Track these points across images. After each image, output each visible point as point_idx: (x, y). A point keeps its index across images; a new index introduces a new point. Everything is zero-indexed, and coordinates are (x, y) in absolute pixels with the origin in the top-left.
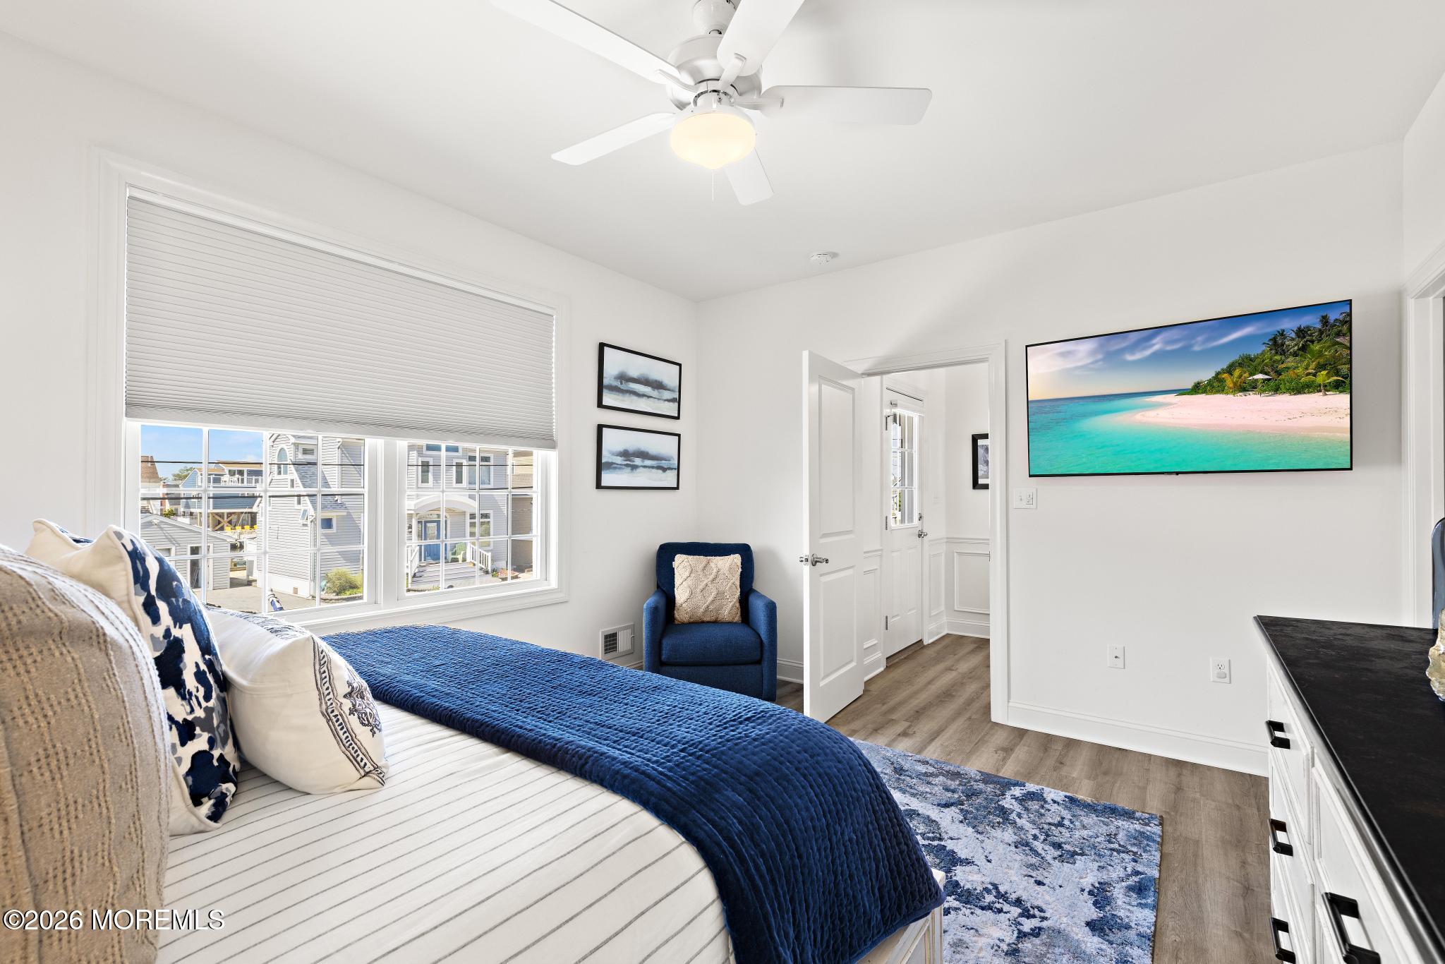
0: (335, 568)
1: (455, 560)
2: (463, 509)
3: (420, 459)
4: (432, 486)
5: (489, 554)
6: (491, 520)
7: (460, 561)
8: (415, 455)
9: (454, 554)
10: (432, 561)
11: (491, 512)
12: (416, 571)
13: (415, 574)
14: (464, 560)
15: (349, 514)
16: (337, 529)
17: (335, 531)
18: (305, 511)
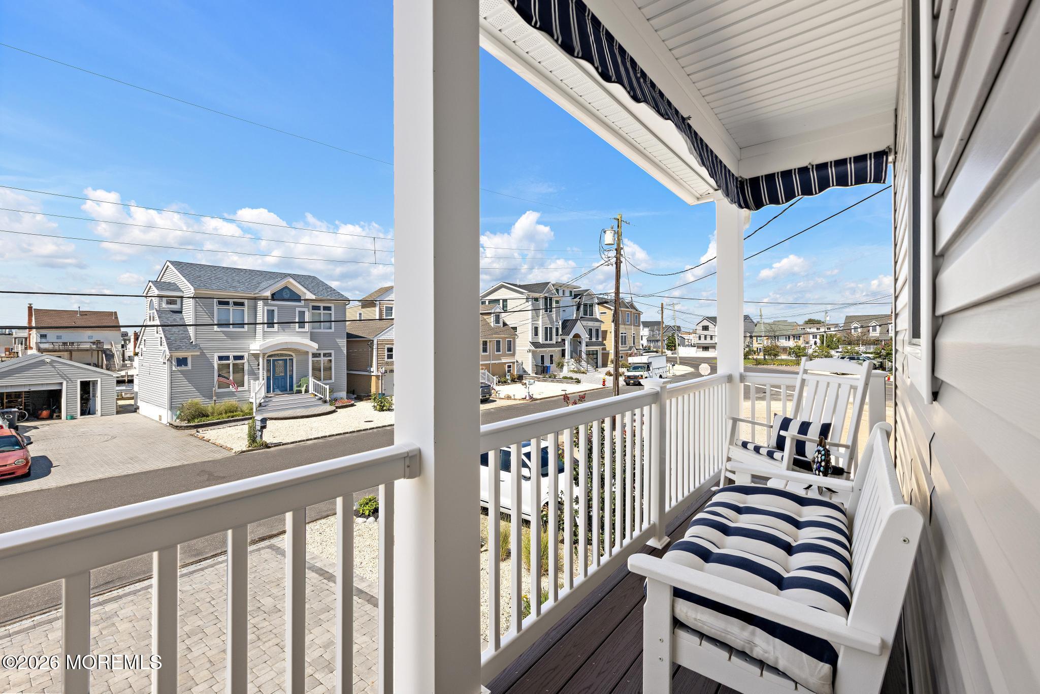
0: (190, 399)
1: (299, 392)
2: (306, 349)
3: (266, 307)
4: (277, 330)
5: (327, 387)
6: (333, 358)
7: (303, 393)
8: (261, 304)
9: (299, 386)
10: (279, 392)
11: (332, 352)
12: (263, 401)
13: (260, 404)
14: (307, 391)
15: (203, 354)
16: (192, 367)
17: (190, 368)
18: (165, 351)
